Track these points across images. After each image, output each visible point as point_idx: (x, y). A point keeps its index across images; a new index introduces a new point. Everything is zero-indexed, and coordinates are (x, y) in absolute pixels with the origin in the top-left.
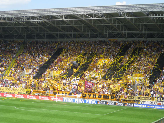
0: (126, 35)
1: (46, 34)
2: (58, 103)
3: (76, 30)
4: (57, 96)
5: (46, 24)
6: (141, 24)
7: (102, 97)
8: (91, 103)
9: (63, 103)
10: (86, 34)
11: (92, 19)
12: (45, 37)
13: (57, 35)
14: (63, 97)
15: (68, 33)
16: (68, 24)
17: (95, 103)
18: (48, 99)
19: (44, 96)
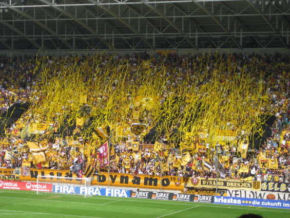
0: (196, 42)
1: (13, 40)
2: (42, 196)
3: (81, 30)
4: (39, 181)
5: (14, 17)
6: (229, 15)
7: (142, 181)
8: (115, 196)
9: (53, 197)
10: (105, 38)
11: (118, 5)
12: (10, 46)
13: (39, 41)
14: (51, 182)
15: (64, 37)
16: (63, 17)
17: (126, 196)
18: (19, 188)
19: (9, 181)
